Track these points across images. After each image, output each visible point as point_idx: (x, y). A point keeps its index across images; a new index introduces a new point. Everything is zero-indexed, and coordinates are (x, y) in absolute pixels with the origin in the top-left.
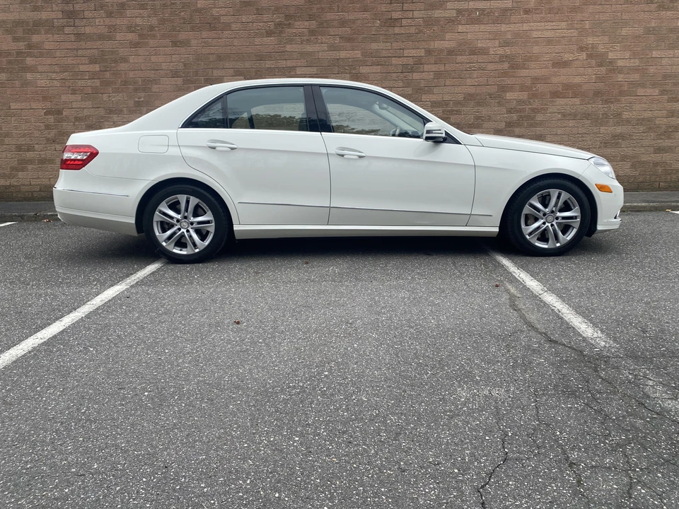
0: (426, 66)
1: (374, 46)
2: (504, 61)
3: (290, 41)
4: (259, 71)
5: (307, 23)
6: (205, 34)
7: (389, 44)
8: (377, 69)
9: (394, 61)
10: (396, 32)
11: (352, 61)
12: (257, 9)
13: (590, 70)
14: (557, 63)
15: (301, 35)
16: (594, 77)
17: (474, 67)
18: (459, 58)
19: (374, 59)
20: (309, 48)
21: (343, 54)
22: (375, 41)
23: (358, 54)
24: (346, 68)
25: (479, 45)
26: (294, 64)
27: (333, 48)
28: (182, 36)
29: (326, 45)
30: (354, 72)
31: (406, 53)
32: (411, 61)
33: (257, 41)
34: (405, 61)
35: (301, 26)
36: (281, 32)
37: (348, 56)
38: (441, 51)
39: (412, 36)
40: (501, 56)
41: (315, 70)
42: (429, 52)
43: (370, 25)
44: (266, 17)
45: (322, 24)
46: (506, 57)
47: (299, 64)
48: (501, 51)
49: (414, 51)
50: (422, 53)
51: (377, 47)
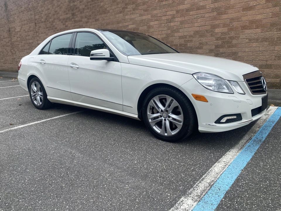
0: (176, 19)
1: (155, 12)
2: (214, 11)
3: (127, 15)
4: (118, 28)
5: (132, 6)
6: (103, 15)
7: (161, 10)
8: (156, 22)
9: (163, 18)
10: (164, 4)
11: (148, 20)
12: (117, 3)
13: (268, 10)
14: (246, 8)
15: (130, 11)
16: (270, 14)
17: (198, 16)
18: (191, 13)
19: (155, 18)
20: (133, 17)
21: (144, 17)
22: (156, 9)
23: (149, 17)
24: (145, 23)
25: (201, 4)
26: (128, 24)
27: (141, 15)
28: (97, 17)
29: (138, 14)
30: (148, 25)
31: (168, 13)
32: (170, 17)
33: (117, 15)
34: (167, 17)
35: (130, 7)
36: (124, 11)
37: (146, 18)
38: (183, 10)
39: (170, 5)
40: (213, 9)
41: (135, 26)
42: (178, 12)
43: (154, 2)
44: (119, 6)
45: (137, 5)
46: (215, 8)
47: (130, 24)
48: (212, 6)
49: (171, 12)
50: (175, 12)
51: (156, 13)
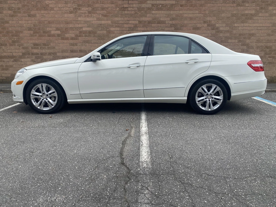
0: (139, 28)
1: (116, 19)
2: (172, 27)
3: (80, 16)
4: (67, 29)
5: (87, 8)
6: (42, 12)
7: (123, 18)
8: (118, 29)
9: (125, 26)
10: (126, 13)
11: (107, 25)
12: (65, 2)
13: (209, 31)
14: (195, 28)
15: (85, 13)
16: (210, 34)
17: (159, 29)
18: (153, 25)
19: (116, 24)
20: (88, 19)
21: (103, 22)
22: (117, 17)
23: (109, 22)
24: (105, 28)
25: (161, 20)
26: (82, 26)
27: (98, 19)
28: (33, 13)
29: (96, 18)
30: (108, 30)
31: (130, 22)
32: (132, 26)
33: (66, 15)
34: (130, 26)
35: (85, 9)
36: (76, 12)
37: (105, 23)
38: (145, 21)
39: (133, 15)
40: (171, 25)
41: (91, 29)
42: (140, 22)
43: (114, 10)
44: (69, 5)
45: (94, 9)
46: (173, 25)
47: (84, 26)
48: (171, 22)
49: (134, 21)
50: (137, 22)
51: (117, 20)
